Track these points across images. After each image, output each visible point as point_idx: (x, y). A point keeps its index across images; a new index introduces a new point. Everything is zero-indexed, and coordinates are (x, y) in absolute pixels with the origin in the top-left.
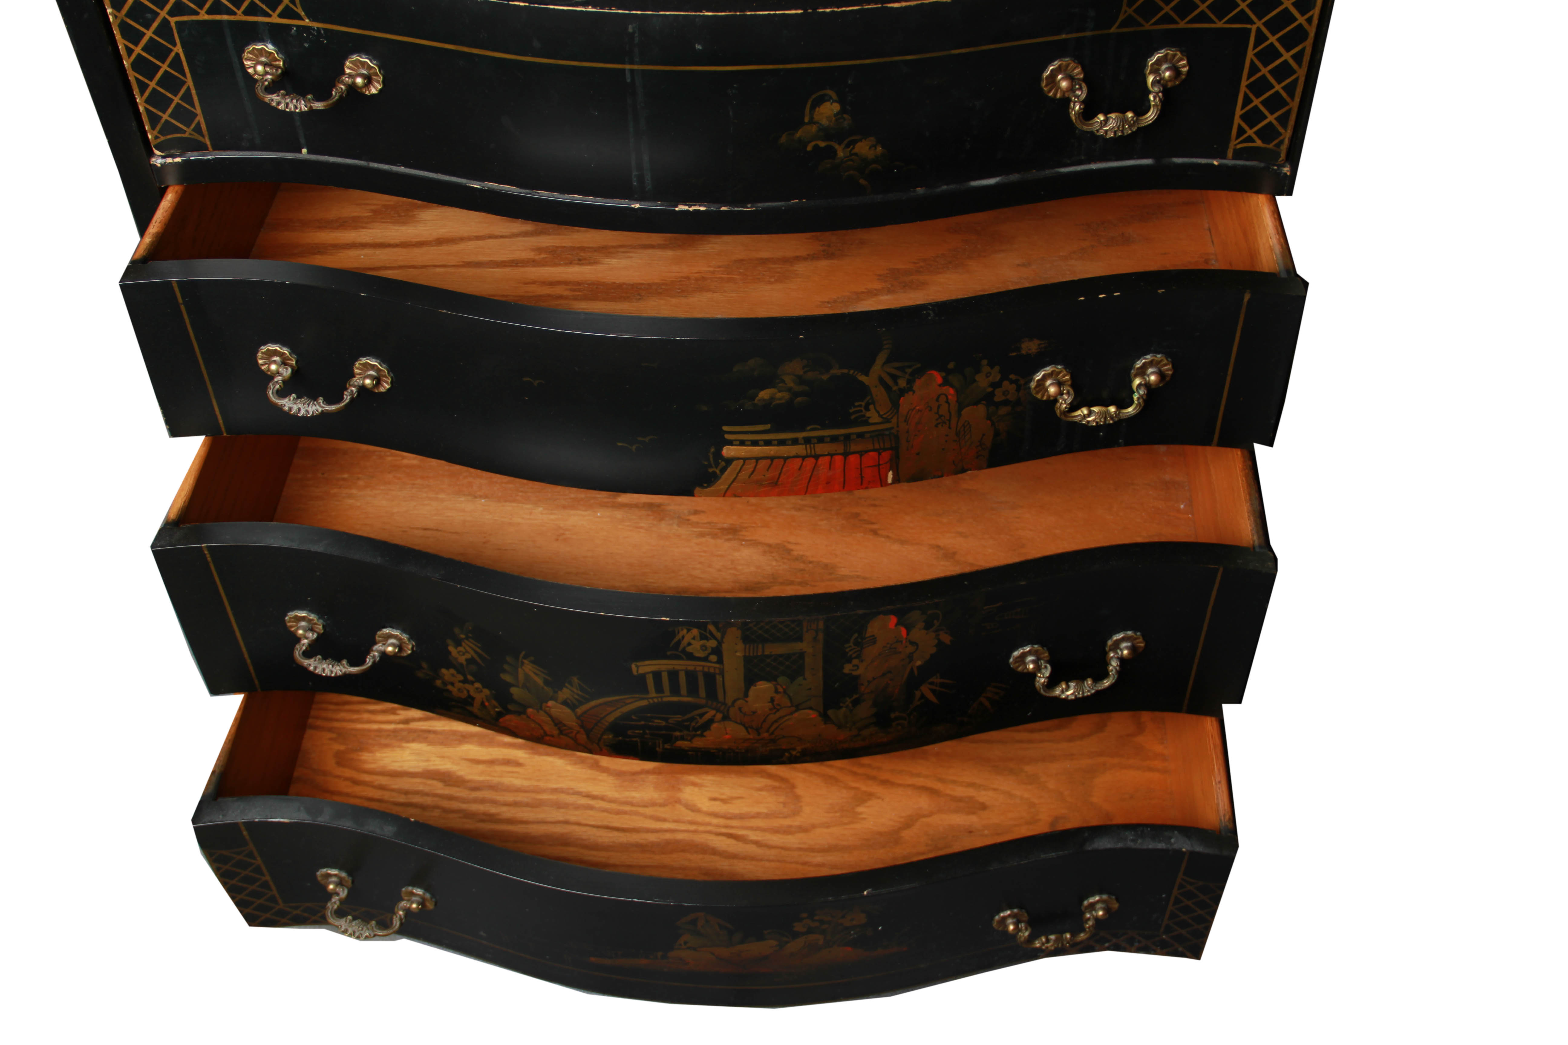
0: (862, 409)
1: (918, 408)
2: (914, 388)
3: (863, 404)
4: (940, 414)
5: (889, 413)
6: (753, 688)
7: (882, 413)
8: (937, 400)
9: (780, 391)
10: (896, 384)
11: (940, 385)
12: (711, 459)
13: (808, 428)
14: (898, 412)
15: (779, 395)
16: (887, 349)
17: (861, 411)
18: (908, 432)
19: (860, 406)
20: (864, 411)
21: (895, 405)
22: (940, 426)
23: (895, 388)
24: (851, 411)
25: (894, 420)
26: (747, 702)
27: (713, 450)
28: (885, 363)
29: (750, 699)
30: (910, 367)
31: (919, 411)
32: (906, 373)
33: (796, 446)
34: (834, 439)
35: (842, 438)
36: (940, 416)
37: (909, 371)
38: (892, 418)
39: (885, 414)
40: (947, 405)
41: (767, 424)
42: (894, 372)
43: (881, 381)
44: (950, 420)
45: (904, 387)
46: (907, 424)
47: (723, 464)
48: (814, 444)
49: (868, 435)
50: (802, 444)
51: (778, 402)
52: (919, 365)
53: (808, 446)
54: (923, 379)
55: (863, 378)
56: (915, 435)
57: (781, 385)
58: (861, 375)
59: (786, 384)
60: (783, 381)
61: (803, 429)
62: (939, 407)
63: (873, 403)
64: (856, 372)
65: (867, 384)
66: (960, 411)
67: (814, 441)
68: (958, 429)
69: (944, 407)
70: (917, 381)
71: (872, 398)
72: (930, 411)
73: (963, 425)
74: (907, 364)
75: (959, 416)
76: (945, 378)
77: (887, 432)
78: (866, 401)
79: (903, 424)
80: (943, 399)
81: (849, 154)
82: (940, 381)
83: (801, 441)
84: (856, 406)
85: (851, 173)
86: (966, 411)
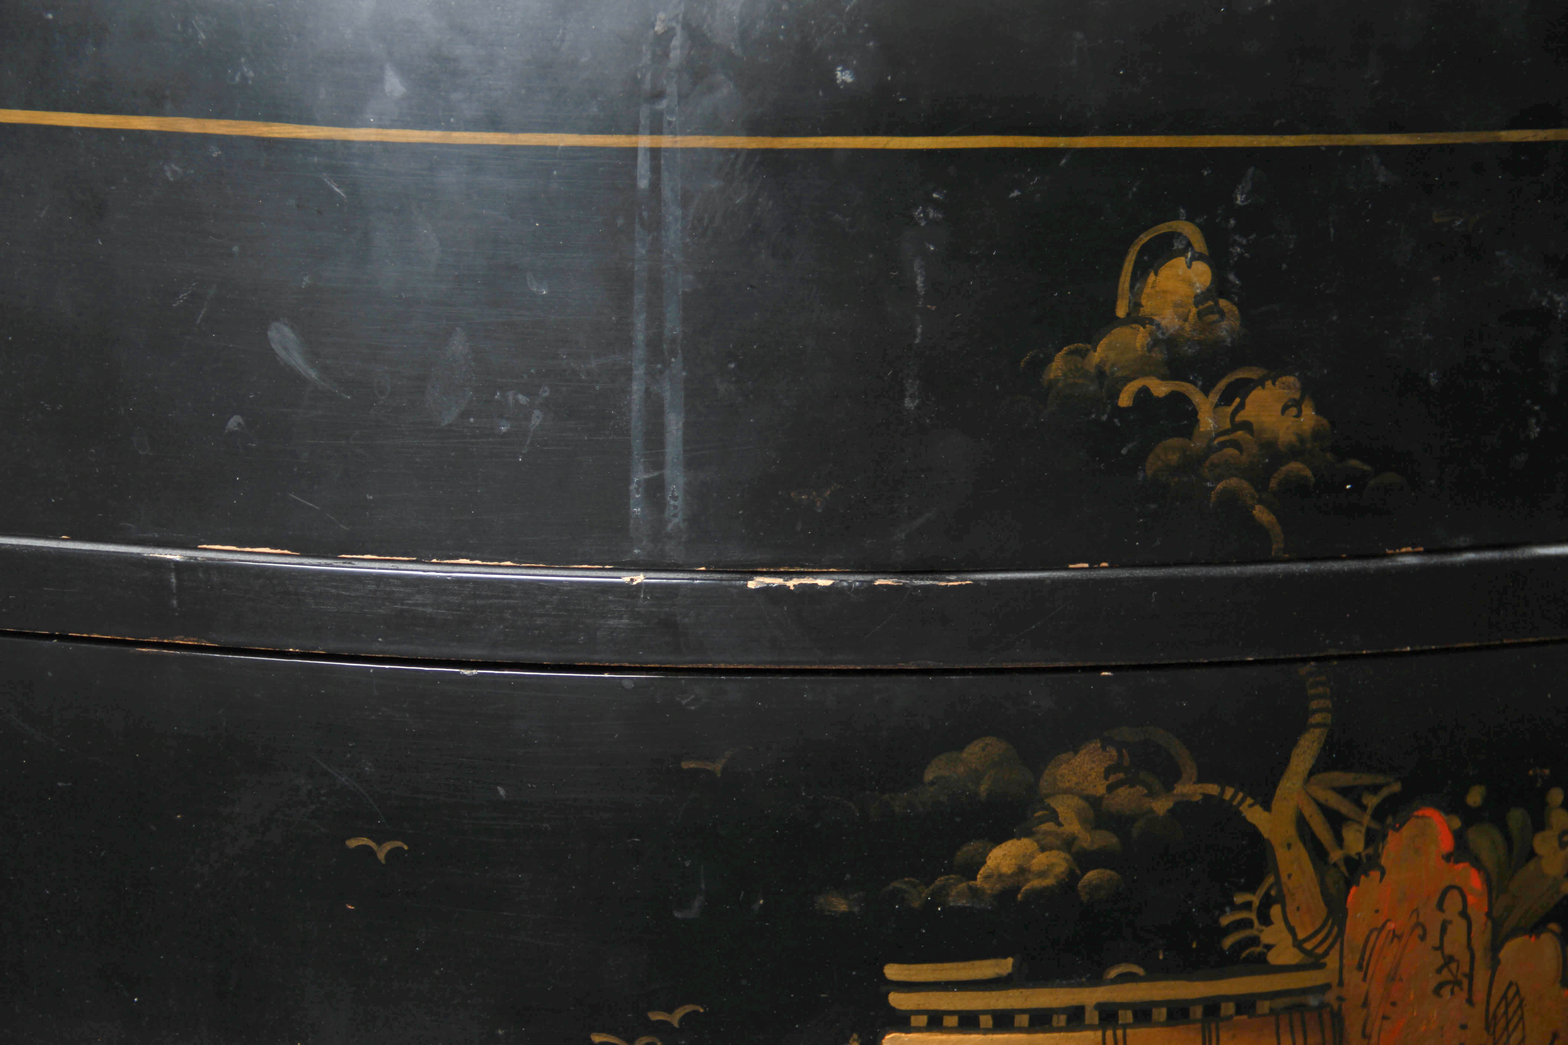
0: (1253, 916)
1: (1391, 926)
2: (1383, 861)
3: (1255, 900)
4: (1448, 951)
5: (1320, 937)
7: (1301, 936)
8: (1440, 906)
9: (1043, 849)
10: (1340, 841)
11: (1448, 858)
13: (1113, 973)
14: (1341, 932)
15: (1041, 860)
16: (1317, 726)
17: (1248, 924)
18: (1365, 1004)
19: (1248, 906)
20: (1255, 922)
21: (1337, 913)
22: (1446, 991)
23: (1336, 856)
24: (1225, 921)
25: (1332, 962)
28: (1311, 773)
30: (1375, 789)
31: (1395, 936)
32: (1364, 808)
33: (1077, 1035)
34: (1179, 1012)
35: (1198, 1012)
36: (1449, 960)
37: (1372, 801)
38: (1326, 953)
39: (1309, 938)
40: (1463, 923)
41: (1005, 957)
42: (1334, 801)
43: (1302, 824)
44: (1470, 977)
45: (1359, 854)
46: (1364, 979)
48: (1125, 1027)
49: (1264, 1007)
50: (1091, 1027)
51: (1036, 883)
52: (1396, 787)
53: (1109, 1033)
54: (1408, 830)
55: (1255, 815)
56: (1384, 1018)
57: (1045, 827)
58: (1251, 806)
59: (1060, 824)
60: (1054, 816)
61: (1097, 980)
62: (1443, 930)
63: (1281, 899)
64: (1240, 795)
65: (1266, 836)
66: (1495, 947)
67: (1126, 1016)
68: (1492, 1008)
69: (1458, 930)
70: (1392, 837)
71: (1278, 882)
72: (1423, 938)
73: (1504, 997)
74: (1367, 779)
75: (1495, 963)
76: (1459, 836)
77: (1313, 1001)
78: (1261, 891)
79: (1353, 978)
80: (1453, 903)
81: (1228, 425)
82: (1447, 844)
83: (1092, 1017)
84: (1235, 908)
85: (1233, 482)
86: (1510, 950)
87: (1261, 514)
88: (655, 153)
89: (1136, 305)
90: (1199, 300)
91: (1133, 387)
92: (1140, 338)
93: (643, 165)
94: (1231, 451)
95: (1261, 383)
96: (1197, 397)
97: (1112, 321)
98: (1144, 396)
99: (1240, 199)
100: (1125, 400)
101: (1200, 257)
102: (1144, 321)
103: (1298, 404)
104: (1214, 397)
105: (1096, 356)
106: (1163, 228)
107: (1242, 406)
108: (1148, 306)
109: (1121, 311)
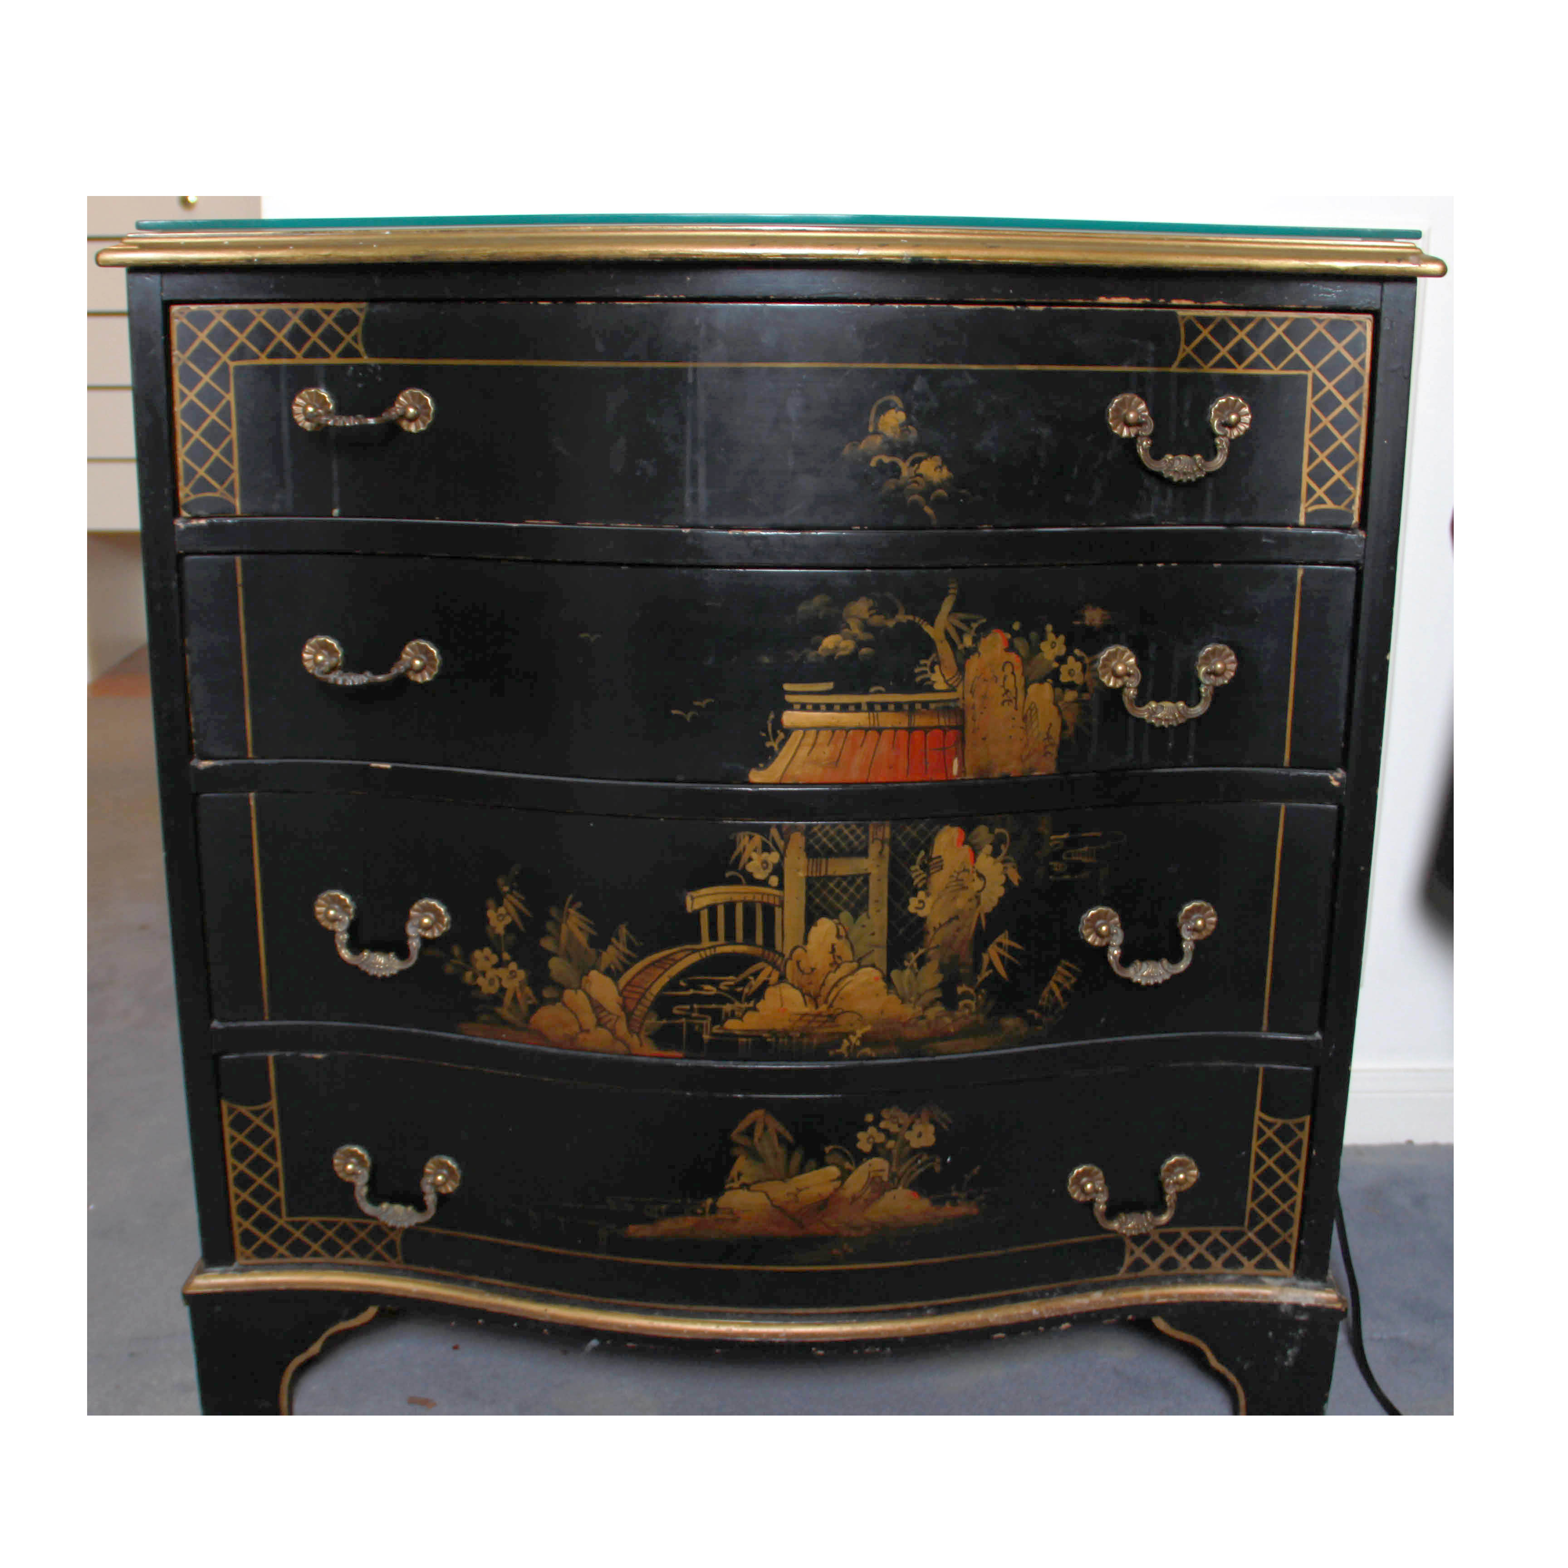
0: (927, 669)
1: (984, 676)
2: (980, 650)
3: (928, 662)
4: (1007, 687)
5: (955, 679)
6: (813, 929)
7: (947, 678)
8: (1003, 670)
9: (845, 639)
10: (962, 640)
11: (1005, 650)
12: (771, 731)
13: (872, 690)
14: (964, 676)
15: (844, 643)
16: (952, 594)
17: (926, 672)
18: (973, 708)
19: (925, 665)
20: (929, 673)
21: (961, 669)
22: (1006, 704)
23: (960, 647)
24: (917, 670)
25: (960, 689)
26: (806, 951)
27: (772, 717)
28: (950, 613)
29: (809, 947)
30: (975, 621)
31: (985, 680)
32: (971, 628)
33: (858, 714)
34: (899, 707)
35: (906, 707)
36: (1007, 691)
37: (975, 626)
38: (957, 686)
39: (950, 679)
40: (1013, 677)
41: (830, 682)
42: (960, 625)
43: (947, 634)
44: (1016, 698)
45: (970, 646)
46: (973, 697)
47: (782, 735)
48: (877, 712)
49: (932, 706)
50: (864, 711)
51: (842, 652)
52: (984, 621)
53: (871, 714)
54: (988, 639)
55: (927, 628)
56: (981, 713)
57: (845, 630)
58: (926, 625)
59: (851, 630)
60: (848, 626)
61: (867, 691)
62: (1005, 679)
63: (939, 663)
64: (922, 620)
65: (932, 637)
66: (1026, 687)
67: (878, 708)
68: (1025, 712)
69: (1010, 679)
70: (982, 639)
71: (937, 656)
72: (996, 682)
73: (1030, 707)
74: (973, 617)
75: (1026, 693)
76: (1010, 642)
77: (952, 704)
78: (931, 659)
79: (968, 696)
80: (1008, 669)
81: (913, 475)
82: (1005, 645)
83: (864, 707)
84: (920, 666)
85: (916, 497)
86: (1033, 688)
87: (928, 510)
88: (694, 370)
89: (876, 428)
90: (901, 426)
91: (877, 458)
92: (879, 440)
93: (690, 374)
94: (915, 485)
95: (926, 459)
96: (901, 463)
97: (868, 434)
98: (880, 463)
99: (915, 388)
100: (873, 463)
101: (900, 409)
102: (880, 434)
103: (941, 467)
104: (908, 463)
105: (862, 446)
106: (887, 398)
107: (918, 468)
108: (881, 427)
109: (872, 430)
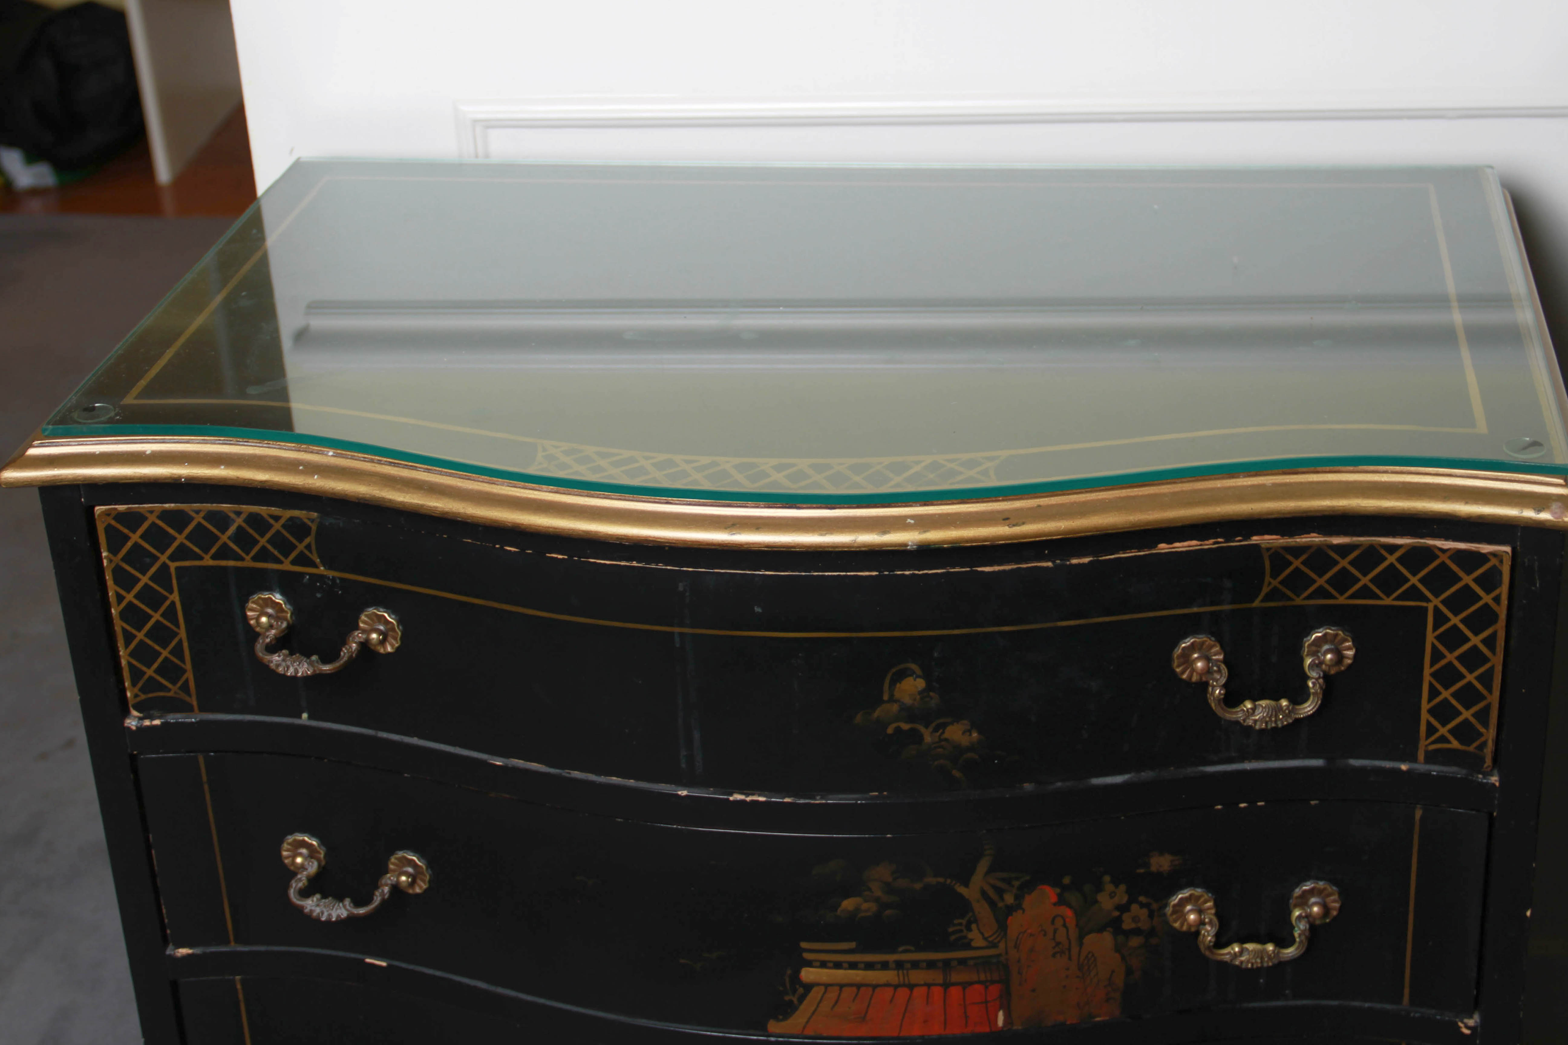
0: (963, 928)
1: (1029, 931)
2: (1024, 906)
3: (964, 922)
4: (1058, 940)
5: (995, 936)
7: (986, 935)
8: (1053, 922)
9: (866, 901)
10: (1002, 899)
11: (1055, 904)
12: (788, 985)
13: (901, 949)
14: (1006, 934)
15: (865, 906)
16: (989, 856)
17: (961, 931)
18: (1019, 961)
19: (960, 924)
20: (965, 931)
21: (1003, 927)
22: (1058, 955)
23: (1001, 905)
24: (951, 930)
25: (1002, 945)
27: (789, 972)
28: (987, 873)
30: (1017, 879)
31: (1031, 935)
32: (1013, 886)
33: (886, 972)
34: (931, 965)
35: (940, 964)
36: (1058, 944)
37: (1017, 883)
38: (999, 942)
39: (990, 937)
40: (1065, 930)
41: (853, 942)
42: (999, 884)
43: (984, 893)
44: (1069, 950)
45: (1012, 904)
46: (1018, 952)
47: (801, 990)
48: (907, 969)
49: (971, 963)
50: (892, 969)
51: (863, 914)
52: (1028, 878)
53: (901, 972)
54: (1034, 895)
55: (961, 890)
56: (1029, 966)
57: (866, 893)
58: (959, 886)
59: (873, 893)
60: (870, 889)
61: (894, 951)
62: (1055, 932)
63: (976, 921)
64: (954, 882)
65: (967, 897)
66: (1081, 938)
67: (908, 966)
68: (1081, 962)
69: (1062, 932)
70: (1027, 897)
71: (974, 915)
72: (1045, 935)
73: (1087, 957)
74: (1014, 875)
75: (1081, 945)
76: (1060, 896)
77: (994, 961)
78: (967, 918)
79: (1013, 951)
80: (1059, 922)
81: (938, 740)
82: (1054, 899)
83: (892, 965)
84: (955, 925)
85: (941, 762)
86: (1089, 939)
87: (956, 773)
88: (681, 634)
89: (892, 695)
90: (920, 693)
91: (894, 725)
92: (895, 708)
93: (677, 639)
94: (940, 750)
95: (952, 723)
96: (922, 729)
97: (882, 702)
98: (898, 730)
99: (936, 655)
100: (890, 730)
101: (918, 677)
102: (896, 701)
103: (970, 731)
104: (930, 729)
105: (876, 714)
106: (902, 666)
107: (943, 733)
108: (897, 695)
109: (886, 697)
